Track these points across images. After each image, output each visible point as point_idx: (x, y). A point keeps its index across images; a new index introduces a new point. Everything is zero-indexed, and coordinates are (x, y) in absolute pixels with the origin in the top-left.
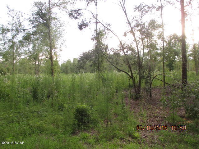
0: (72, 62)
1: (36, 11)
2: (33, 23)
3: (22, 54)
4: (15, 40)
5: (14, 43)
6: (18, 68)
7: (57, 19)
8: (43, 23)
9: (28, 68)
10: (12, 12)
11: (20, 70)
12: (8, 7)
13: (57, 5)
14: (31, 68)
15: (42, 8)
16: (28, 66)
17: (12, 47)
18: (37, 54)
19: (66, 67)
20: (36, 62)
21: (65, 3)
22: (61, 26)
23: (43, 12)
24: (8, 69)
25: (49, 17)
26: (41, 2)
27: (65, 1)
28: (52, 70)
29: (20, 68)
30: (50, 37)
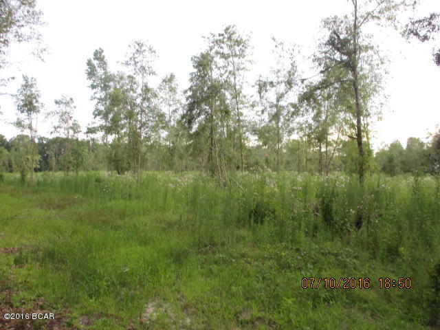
0: (404, 146)
1: (327, 38)
2: (320, 64)
3: (293, 130)
4: (282, 103)
5: (279, 109)
6: (284, 159)
7: (372, 48)
8: (342, 61)
9: (305, 159)
10: (280, 47)
11: (288, 163)
12: (274, 39)
13: (373, 17)
14: (310, 160)
15: (340, 28)
16: (304, 154)
17: (276, 117)
18: (323, 130)
19: (391, 160)
20: (320, 148)
21: (393, 7)
22: (382, 63)
23: (342, 37)
24: (267, 161)
25: (355, 46)
26: (336, 17)
27: (393, 4)
28: (361, 164)
29: (289, 159)
30: (356, 89)
